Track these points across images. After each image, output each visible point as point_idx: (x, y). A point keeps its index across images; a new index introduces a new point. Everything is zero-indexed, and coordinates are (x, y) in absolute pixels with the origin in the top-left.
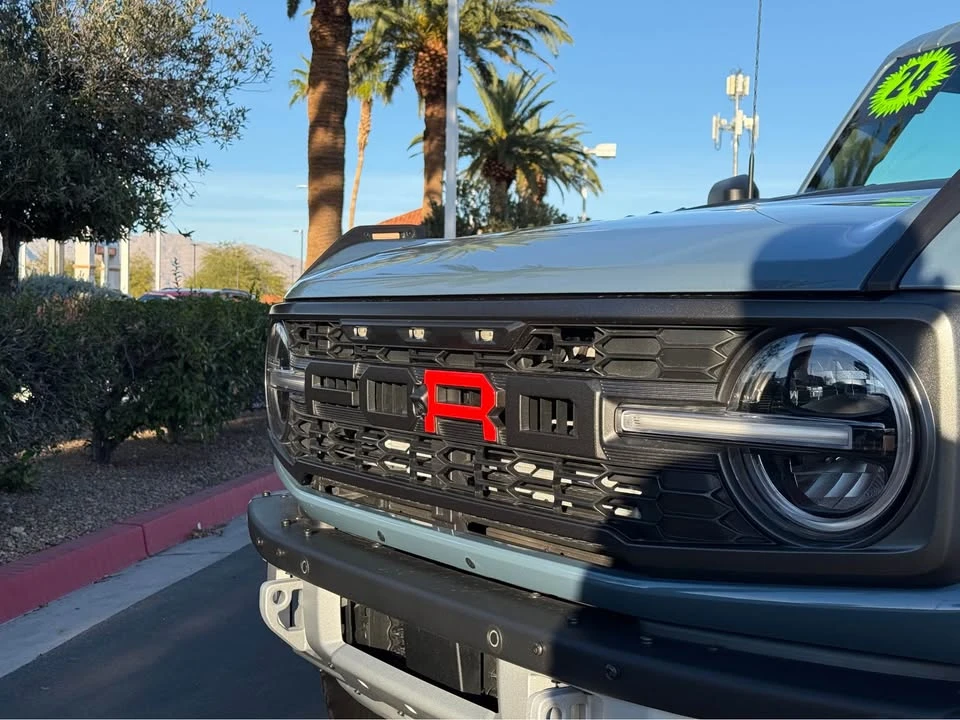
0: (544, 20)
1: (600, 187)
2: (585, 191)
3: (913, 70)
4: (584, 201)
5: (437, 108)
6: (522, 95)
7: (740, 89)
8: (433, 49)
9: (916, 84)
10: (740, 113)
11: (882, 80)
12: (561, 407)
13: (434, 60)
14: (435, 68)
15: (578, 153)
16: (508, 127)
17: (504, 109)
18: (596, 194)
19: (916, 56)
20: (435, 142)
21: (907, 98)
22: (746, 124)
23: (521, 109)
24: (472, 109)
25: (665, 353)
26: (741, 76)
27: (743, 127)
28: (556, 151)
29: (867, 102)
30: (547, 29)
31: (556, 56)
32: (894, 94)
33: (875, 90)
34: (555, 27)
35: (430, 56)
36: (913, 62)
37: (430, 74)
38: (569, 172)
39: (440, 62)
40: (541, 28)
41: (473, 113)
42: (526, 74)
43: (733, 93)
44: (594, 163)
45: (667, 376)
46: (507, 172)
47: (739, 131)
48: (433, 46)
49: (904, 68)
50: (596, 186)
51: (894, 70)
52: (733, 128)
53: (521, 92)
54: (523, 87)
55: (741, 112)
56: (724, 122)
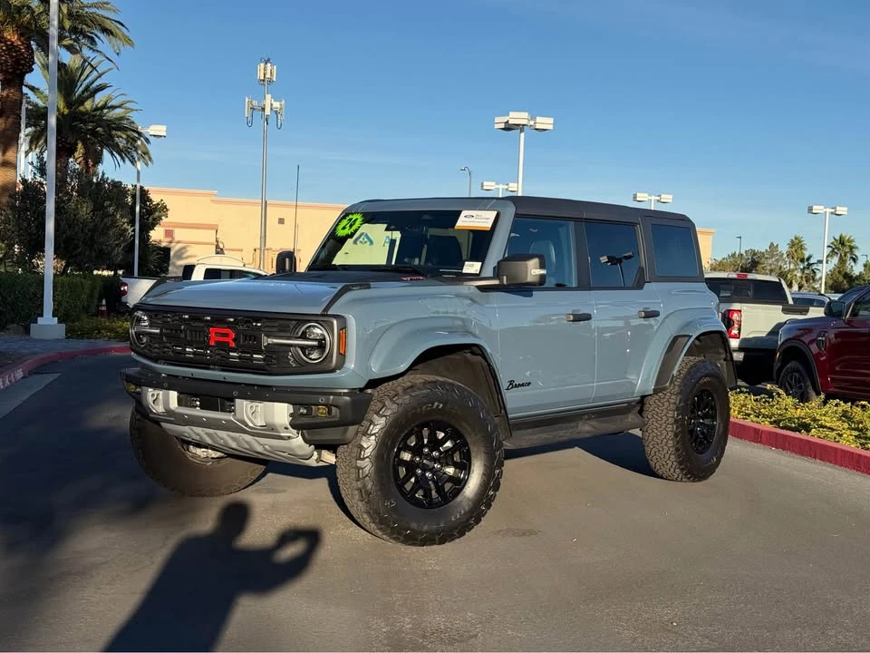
0: (108, 24)
1: (150, 159)
2: (139, 165)
3: (350, 220)
4: (138, 172)
5: (12, 91)
6: (83, 78)
7: (268, 76)
8: (9, 40)
9: (351, 226)
10: (268, 97)
11: (340, 221)
12: (252, 338)
13: (11, 49)
14: (12, 57)
15: (134, 131)
16: (69, 104)
17: (65, 89)
18: (147, 164)
19: (352, 214)
20: (10, 120)
21: (347, 231)
22: (274, 106)
23: (81, 89)
24: (36, 87)
25: (280, 326)
26: (269, 65)
27: (271, 109)
28: (114, 129)
29: (335, 229)
30: (112, 33)
31: (118, 54)
32: (344, 228)
33: (337, 225)
34: (118, 31)
35: (7, 46)
36: (350, 217)
37: (6, 61)
38: (122, 143)
39: (16, 52)
40: (106, 31)
41: (38, 89)
42: (85, 61)
43: (262, 78)
44: (147, 140)
45: (280, 331)
46: (69, 144)
47: (268, 111)
48: (9, 37)
49: (348, 218)
50: (146, 157)
51: (344, 218)
52: (263, 109)
53: (80, 76)
54: (83, 71)
55: (270, 96)
56: (255, 103)
